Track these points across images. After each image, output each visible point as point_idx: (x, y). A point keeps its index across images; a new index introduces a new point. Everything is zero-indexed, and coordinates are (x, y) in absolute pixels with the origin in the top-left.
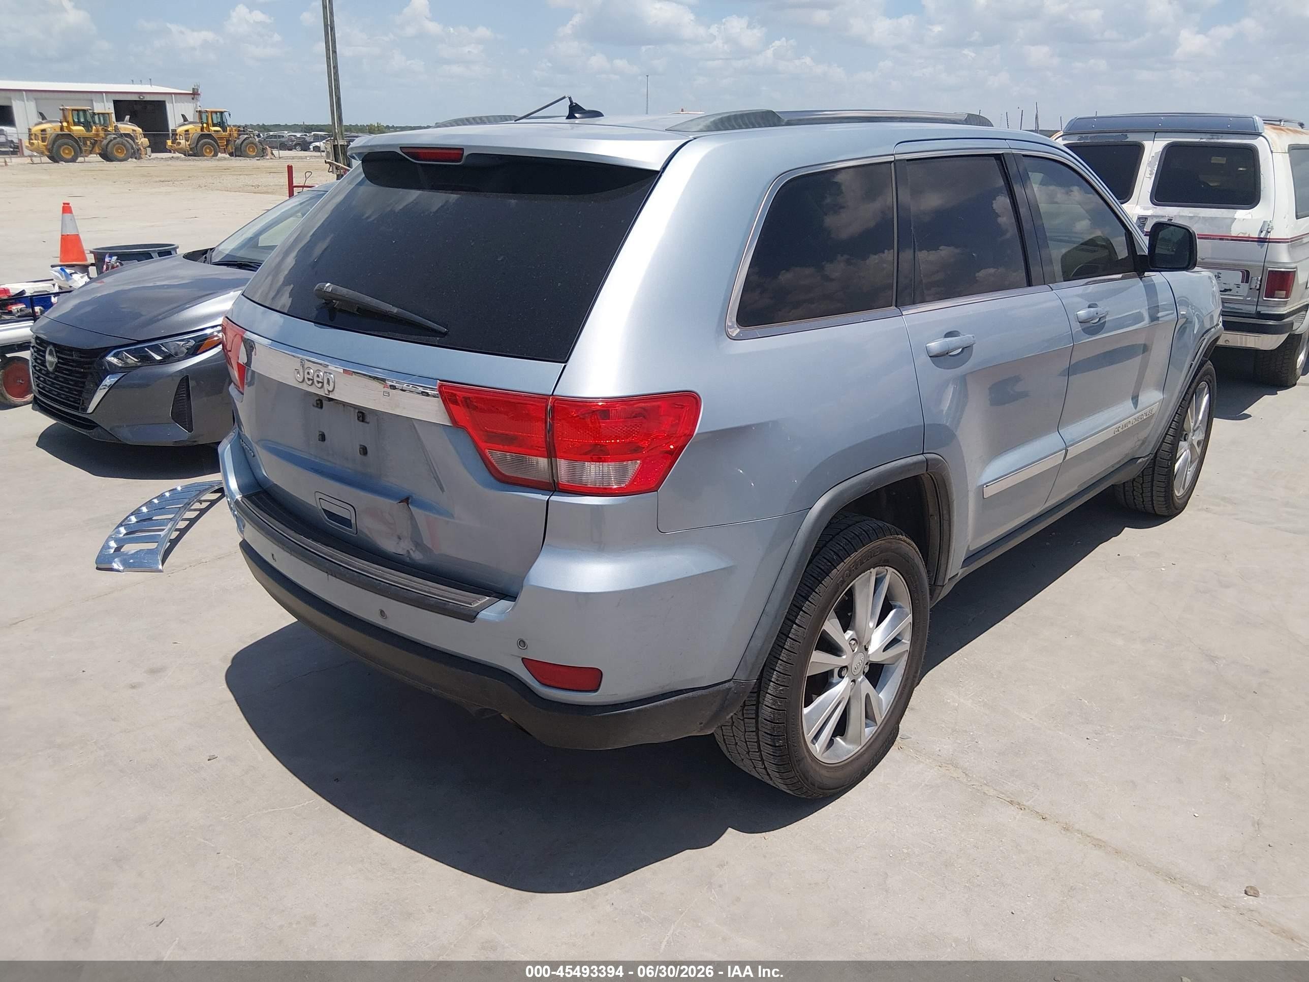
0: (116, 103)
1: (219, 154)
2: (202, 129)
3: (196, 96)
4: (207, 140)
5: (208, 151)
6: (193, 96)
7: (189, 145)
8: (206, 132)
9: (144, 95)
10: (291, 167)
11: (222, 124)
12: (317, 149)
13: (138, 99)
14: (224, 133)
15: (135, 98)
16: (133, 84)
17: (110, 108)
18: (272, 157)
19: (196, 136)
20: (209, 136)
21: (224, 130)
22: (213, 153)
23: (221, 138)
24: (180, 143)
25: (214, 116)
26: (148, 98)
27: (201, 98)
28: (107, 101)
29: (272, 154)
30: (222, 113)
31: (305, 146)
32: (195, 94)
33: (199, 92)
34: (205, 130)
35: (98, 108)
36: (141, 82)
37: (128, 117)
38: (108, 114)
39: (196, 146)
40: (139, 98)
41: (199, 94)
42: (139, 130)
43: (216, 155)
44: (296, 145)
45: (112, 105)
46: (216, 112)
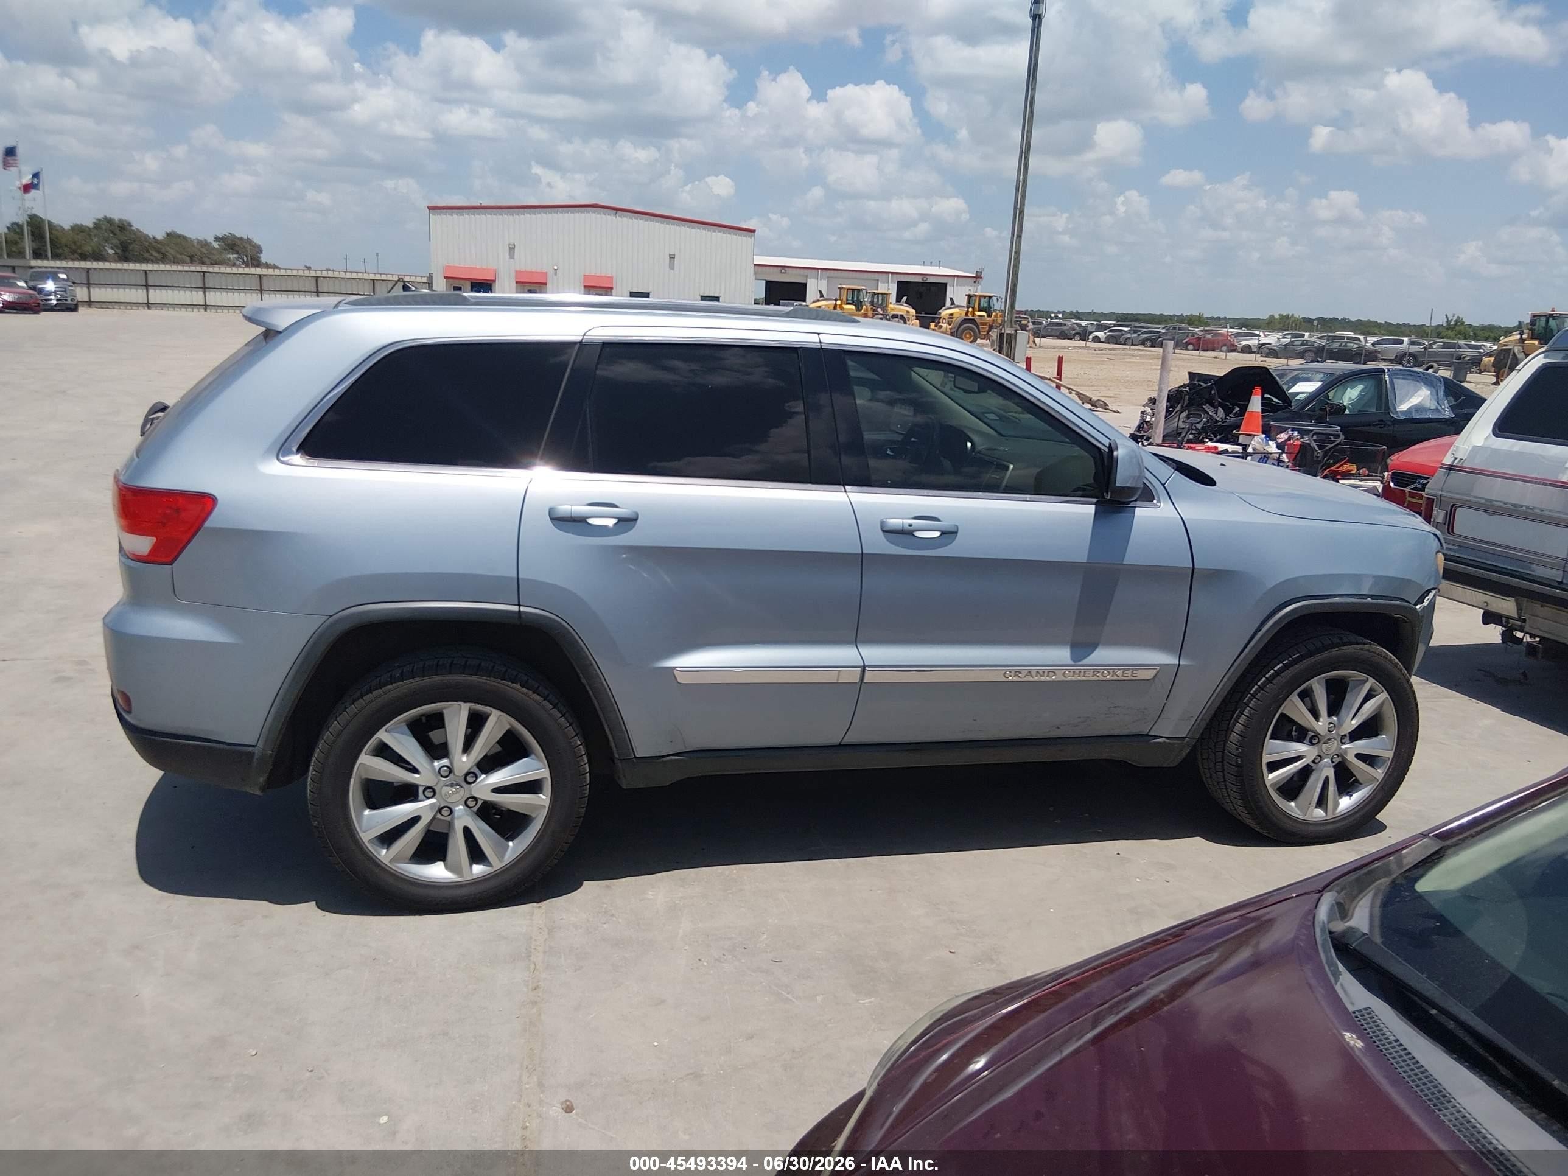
0: (900, 284)
1: (978, 340)
2: (967, 314)
3: (978, 279)
4: (971, 325)
5: (968, 336)
6: (975, 279)
7: (950, 329)
8: (970, 316)
9: (928, 277)
10: (1062, 357)
11: (988, 310)
12: (1097, 339)
13: (921, 281)
14: (988, 319)
15: (919, 279)
16: (924, 265)
17: (892, 289)
18: (1034, 345)
19: (959, 320)
20: (972, 321)
21: (989, 316)
22: (972, 338)
23: (984, 324)
24: (941, 327)
25: (982, 299)
26: (931, 280)
27: (983, 282)
28: (891, 282)
29: (1034, 342)
30: (990, 297)
31: (1083, 335)
32: (978, 277)
33: (982, 275)
34: (969, 315)
35: (882, 289)
36: (931, 264)
37: (905, 298)
38: (887, 294)
39: (957, 331)
40: (923, 279)
41: (981, 278)
42: (913, 312)
43: (974, 341)
44: (1075, 334)
45: (895, 286)
46: (985, 297)
